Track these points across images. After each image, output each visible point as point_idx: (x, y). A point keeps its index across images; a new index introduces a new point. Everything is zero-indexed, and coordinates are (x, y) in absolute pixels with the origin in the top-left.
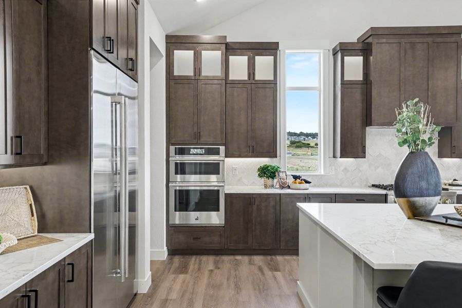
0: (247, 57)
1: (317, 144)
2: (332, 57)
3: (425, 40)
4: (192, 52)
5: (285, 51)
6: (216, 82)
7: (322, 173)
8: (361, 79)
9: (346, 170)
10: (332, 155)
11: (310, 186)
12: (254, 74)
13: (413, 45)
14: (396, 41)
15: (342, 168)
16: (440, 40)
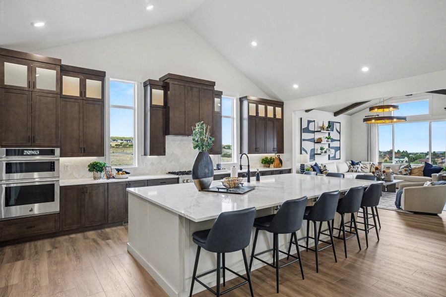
0: (79, 79)
1: (132, 145)
2: (143, 88)
3: (198, 86)
4: (26, 67)
5: (109, 79)
6: (51, 95)
7: (137, 166)
8: (163, 105)
9: (152, 164)
10: (143, 154)
11: (130, 176)
12: (85, 92)
13: (192, 88)
14: (182, 84)
15: (150, 163)
16: (205, 88)
